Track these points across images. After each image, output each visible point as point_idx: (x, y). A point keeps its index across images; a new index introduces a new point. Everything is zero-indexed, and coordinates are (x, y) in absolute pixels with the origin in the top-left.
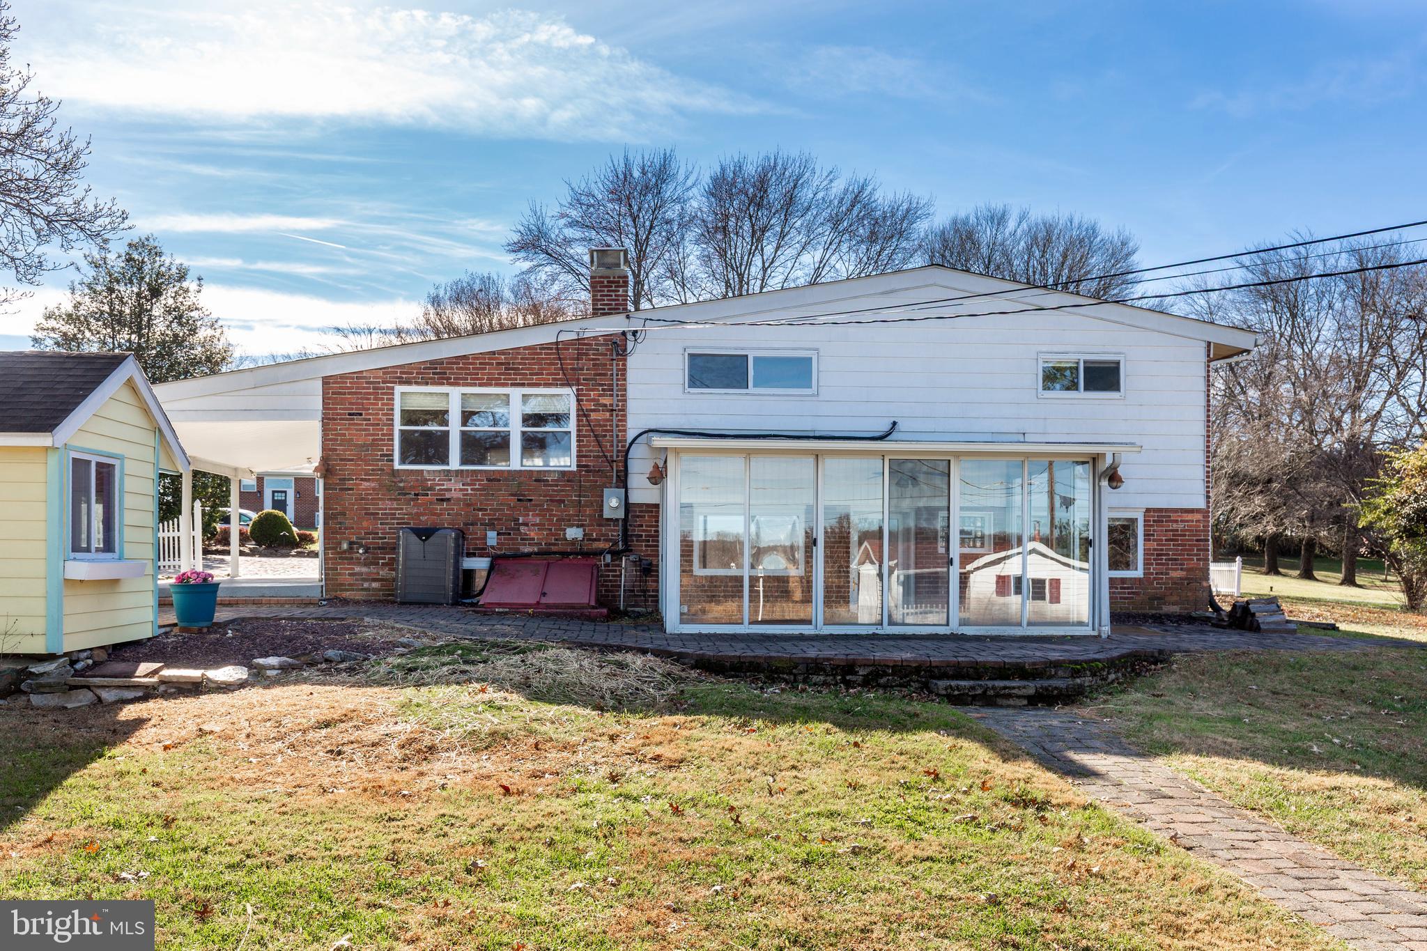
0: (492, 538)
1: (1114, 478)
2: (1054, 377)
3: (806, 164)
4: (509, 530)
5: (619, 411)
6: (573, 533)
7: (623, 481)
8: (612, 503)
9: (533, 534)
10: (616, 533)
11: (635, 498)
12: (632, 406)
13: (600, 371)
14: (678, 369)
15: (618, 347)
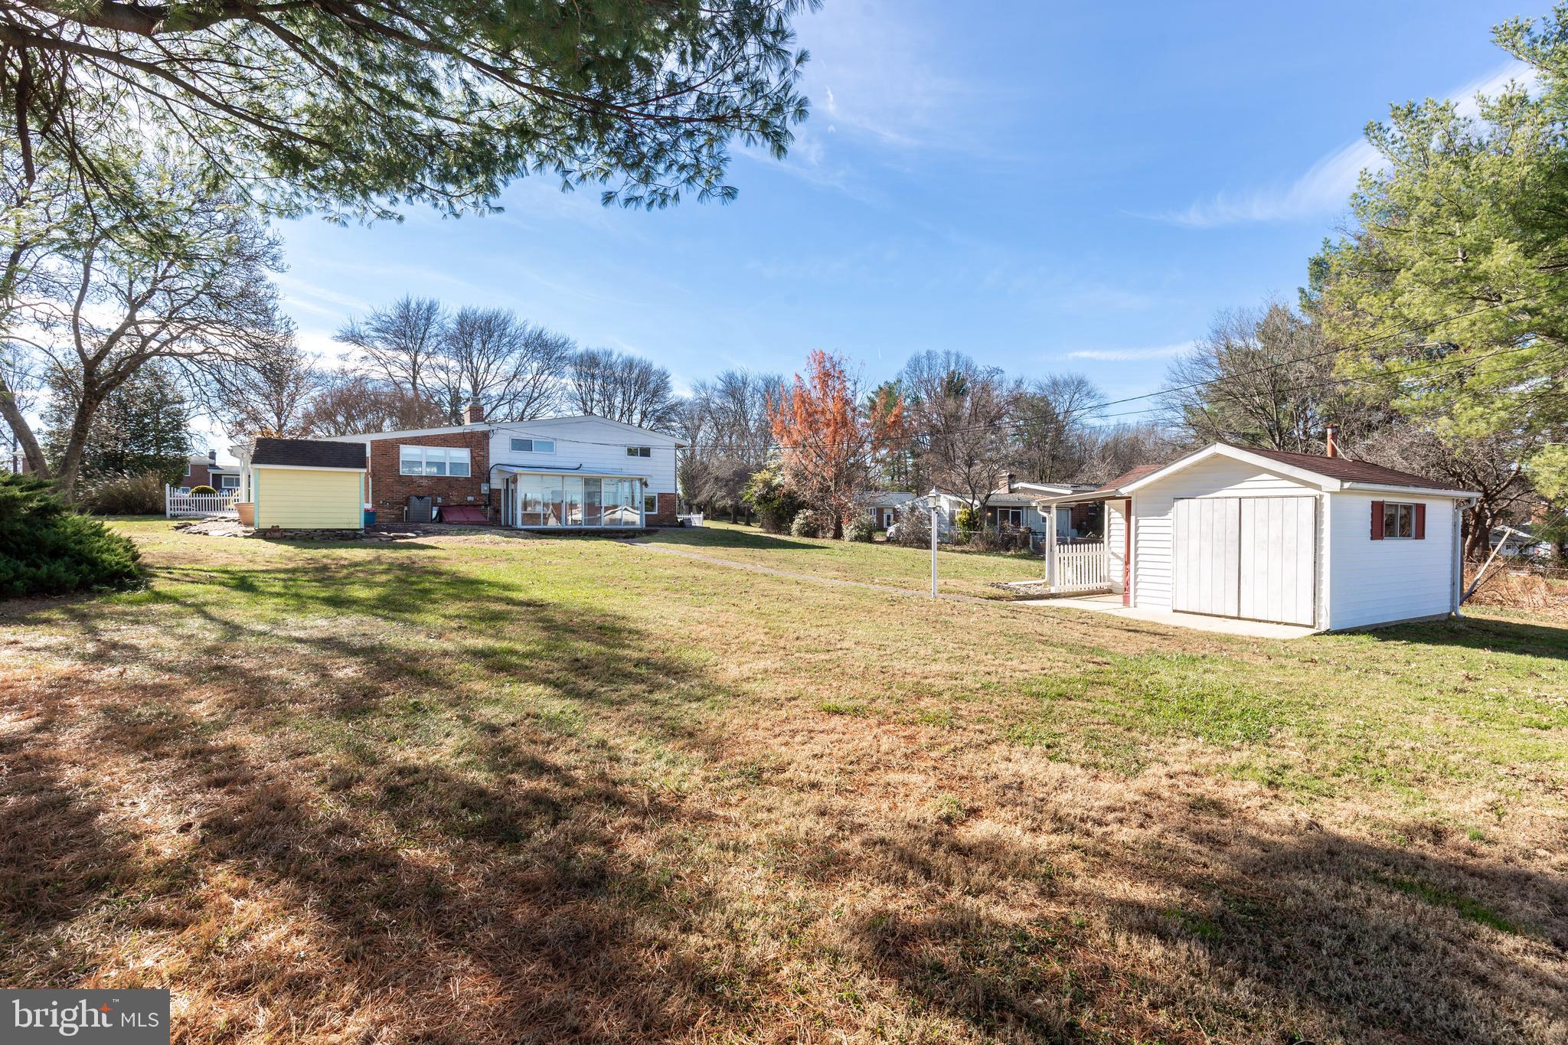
0: (439, 500)
1: (646, 485)
2: (632, 452)
3: (510, 313)
4: (446, 497)
5: (487, 457)
6: (470, 498)
7: (488, 481)
8: (484, 488)
9: (455, 499)
10: (486, 499)
11: (493, 486)
12: (491, 456)
13: (479, 442)
14: (508, 444)
15: (486, 436)
